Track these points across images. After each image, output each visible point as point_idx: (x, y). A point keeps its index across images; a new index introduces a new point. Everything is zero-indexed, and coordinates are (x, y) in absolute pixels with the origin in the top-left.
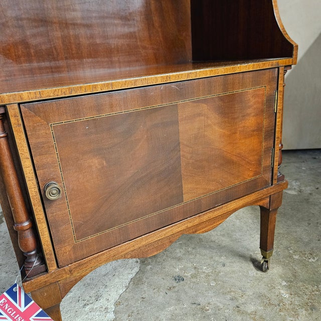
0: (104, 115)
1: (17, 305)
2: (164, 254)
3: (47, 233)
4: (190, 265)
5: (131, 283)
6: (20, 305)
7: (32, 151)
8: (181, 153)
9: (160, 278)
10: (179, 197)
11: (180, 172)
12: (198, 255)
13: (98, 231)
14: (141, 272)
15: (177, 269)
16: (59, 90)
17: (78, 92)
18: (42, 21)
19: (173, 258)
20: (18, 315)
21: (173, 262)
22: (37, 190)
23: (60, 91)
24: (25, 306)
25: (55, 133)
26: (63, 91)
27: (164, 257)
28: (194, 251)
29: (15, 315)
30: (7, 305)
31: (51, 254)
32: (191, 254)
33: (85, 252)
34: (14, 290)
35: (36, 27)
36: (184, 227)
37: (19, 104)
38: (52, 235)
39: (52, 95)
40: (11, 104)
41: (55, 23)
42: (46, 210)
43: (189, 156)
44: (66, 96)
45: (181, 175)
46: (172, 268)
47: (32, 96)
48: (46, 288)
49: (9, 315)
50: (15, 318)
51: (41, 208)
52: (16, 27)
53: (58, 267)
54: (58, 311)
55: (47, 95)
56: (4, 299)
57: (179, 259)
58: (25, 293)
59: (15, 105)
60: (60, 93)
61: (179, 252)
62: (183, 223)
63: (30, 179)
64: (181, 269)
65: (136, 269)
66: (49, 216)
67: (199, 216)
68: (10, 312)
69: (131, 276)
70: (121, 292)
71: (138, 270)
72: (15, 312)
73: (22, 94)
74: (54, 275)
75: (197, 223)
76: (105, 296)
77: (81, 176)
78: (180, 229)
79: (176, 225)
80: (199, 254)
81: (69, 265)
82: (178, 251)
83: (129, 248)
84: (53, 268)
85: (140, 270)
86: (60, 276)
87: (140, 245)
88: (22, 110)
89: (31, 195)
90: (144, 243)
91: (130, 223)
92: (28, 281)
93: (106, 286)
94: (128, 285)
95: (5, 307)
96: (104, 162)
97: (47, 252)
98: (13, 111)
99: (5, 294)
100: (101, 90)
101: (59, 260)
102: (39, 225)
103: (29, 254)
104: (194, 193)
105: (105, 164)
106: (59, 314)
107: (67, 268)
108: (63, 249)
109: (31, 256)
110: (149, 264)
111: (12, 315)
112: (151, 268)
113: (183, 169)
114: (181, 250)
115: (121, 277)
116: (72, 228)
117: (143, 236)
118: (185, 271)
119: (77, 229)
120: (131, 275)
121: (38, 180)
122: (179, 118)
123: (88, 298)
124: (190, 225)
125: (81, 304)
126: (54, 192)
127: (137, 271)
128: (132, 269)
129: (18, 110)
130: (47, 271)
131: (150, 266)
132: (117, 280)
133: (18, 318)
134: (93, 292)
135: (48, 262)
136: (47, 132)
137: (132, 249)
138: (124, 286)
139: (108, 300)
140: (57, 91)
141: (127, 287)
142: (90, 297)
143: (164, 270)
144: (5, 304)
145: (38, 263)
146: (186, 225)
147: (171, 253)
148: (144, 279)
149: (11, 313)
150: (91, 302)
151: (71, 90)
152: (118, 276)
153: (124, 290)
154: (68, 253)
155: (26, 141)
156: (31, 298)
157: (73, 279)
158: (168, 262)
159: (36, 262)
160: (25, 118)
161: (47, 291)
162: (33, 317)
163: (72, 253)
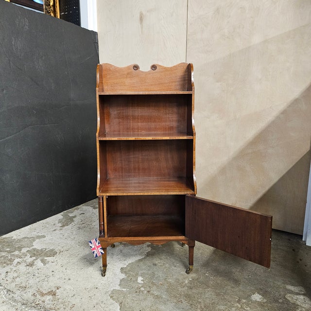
1: (96, 243)
12: (169, 260)
34: (97, 239)
48: (104, 242)
49: (94, 245)
54: (106, 251)
57: (161, 259)
58: (99, 241)
74: (106, 239)
84: (106, 237)
92: (100, 238)
95: (93, 243)
103: (102, 231)
107: (109, 238)
118: (159, 263)
125: (119, 260)
128: (142, 256)
130: (104, 237)
133: (96, 247)
135: (105, 234)
137: (128, 240)
142: (123, 259)
148: (143, 261)
152: (136, 257)
156: (100, 243)
159: (103, 234)
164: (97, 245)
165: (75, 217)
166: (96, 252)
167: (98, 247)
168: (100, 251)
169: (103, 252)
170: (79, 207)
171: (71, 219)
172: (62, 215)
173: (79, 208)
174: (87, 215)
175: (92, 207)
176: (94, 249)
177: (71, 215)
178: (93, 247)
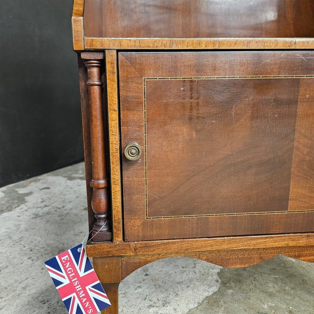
0: (204, 78)
1: (77, 267)
2: (252, 283)
3: (119, 197)
4: (284, 306)
5: (205, 301)
6: (80, 269)
7: (121, 104)
8: (295, 144)
9: (241, 308)
10: (282, 202)
11: (290, 168)
12: (297, 299)
13: (173, 213)
14: (220, 293)
15: (266, 306)
16: (159, 40)
17: (179, 46)
18: (167, 8)
19: (263, 291)
20: (76, 279)
21: (262, 296)
22: (118, 147)
23: (160, 42)
24: (85, 271)
25: (147, 89)
26: (164, 42)
27: (251, 287)
28: (292, 292)
29: (74, 277)
30: (68, 263)
31: (119, 223)
32: (288, 294)
33: (155, 232)
34: (78, 250)
35: (160, 14)
36: (282, 244)
37: (118, 51)
38: (124, 202)
39: (151, 45)
40: (110, 49)
41: (179, 10)
42: (123, 172)
43: (306, 150)
44: (166, 48)
45: (290, 174)
46: (259, 302)
47: (132, 44)
48: (108, 260)
49: (68, 275)
50: (73, 280)
51: (118, 168)
52: (142, 13)
53: (124, 239)
54: (116, 292)
55: (146, 45)
56: (67, 256)
57: (271, 295)
58: (87, 258)
59: (114, 51)
60: (160, 44)
61: (272, 287)
62: (282, 238)
63: (113, 133)
64: (271, 308)
65: (215, 289)
66: (125, 179)
67: (308, 236)
68: (70, 272)
69: (206, 294)
70: (192, 306)
71: (217, 290)
72: (74, 274)
73: (122, 40)
74: (118, 248)
75: (303, 245)
76: (173, 304)
77: (165, 143)
78: (276, 245)
79: (272, 237)
80: (300, 297)
81: (135, 242)
82: (271, 285)
83: (205, 246)
84: (119, 239)
85: (219, 290)
86: (123, 251)
87: (220, 248)
88: (119, 58)
89: (111, 151)
90: (226, 247)
91: (213, 217)
92: (92, 244)
93: (177, 294)
94: (201, 302)
95: (66, 265)
96: (194, 133)
97: (116, 219)
98: (111, 57)
99: (69, 251)
100: (206, 47)
101: (126, 233)
102: (113, 186)
103: (99, 216)
104: (306, 202)
105: (194, 135)
106: (116, 296)
107: (132, 244)
108: (132, 222)
109: (100, 218)
110: (231, 288)
111: (70, 276)
112: (232, 293)
113: (294, 165)
114: (275, 285)
115: (195, 291)
116: (145, 200)
117: (226, 238)
118: (275, 311)
119: (150, 204)
120: (208, 293)
121: (121, 137)
122: (299, 97)
123: (155, 300)
124: (291, 244)
125: (147, 303)
126: (133, 151)
127: (215, 291)
128: (210, 286)
129: (115, 58)
130: (112, 240)
131: (232, 291)
132: (190, 292)
133: (75, 281)
134: (162, 296)
135: (114, 230)
136: (139, 86)
137: (209, 249)
138: (196, 301)
139: (176, 310)
140: (158, 41)
141: (200, 304)
142: (158, 300)
143: (248, 301)
144: (67, 261)
145: (106, 229)
146: (287, 242)
147: (261, 284)
148: (222, 303)
149: (70, 274)
150: (157, 305)
151: (172, 43)
152: (193, 289)
153: (196, 306)
154: (136, 227)
155: (116, 91)
156: (92, 265)
157: (137, 261)
158: (255, 294)
159: (103, 227)
160: (121, 67)
161: (108, 264)
162: (90, 286)
163: (141, 229)
164: (82, 274)
165: (30, 193)
166: (77, 301)
167: (84, 282)
168: (92, 295)
169: (107, 301)
170: (39, 177)
171: (21, 199)
172: (4, 192)
173: (39, 180)
174: (56, 190)
175: (65, 177)
176: (70, 288)
177: (21, 191)
178: (66, 282)
